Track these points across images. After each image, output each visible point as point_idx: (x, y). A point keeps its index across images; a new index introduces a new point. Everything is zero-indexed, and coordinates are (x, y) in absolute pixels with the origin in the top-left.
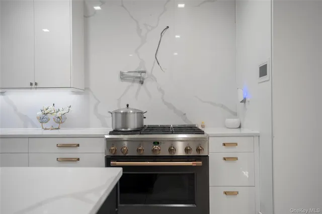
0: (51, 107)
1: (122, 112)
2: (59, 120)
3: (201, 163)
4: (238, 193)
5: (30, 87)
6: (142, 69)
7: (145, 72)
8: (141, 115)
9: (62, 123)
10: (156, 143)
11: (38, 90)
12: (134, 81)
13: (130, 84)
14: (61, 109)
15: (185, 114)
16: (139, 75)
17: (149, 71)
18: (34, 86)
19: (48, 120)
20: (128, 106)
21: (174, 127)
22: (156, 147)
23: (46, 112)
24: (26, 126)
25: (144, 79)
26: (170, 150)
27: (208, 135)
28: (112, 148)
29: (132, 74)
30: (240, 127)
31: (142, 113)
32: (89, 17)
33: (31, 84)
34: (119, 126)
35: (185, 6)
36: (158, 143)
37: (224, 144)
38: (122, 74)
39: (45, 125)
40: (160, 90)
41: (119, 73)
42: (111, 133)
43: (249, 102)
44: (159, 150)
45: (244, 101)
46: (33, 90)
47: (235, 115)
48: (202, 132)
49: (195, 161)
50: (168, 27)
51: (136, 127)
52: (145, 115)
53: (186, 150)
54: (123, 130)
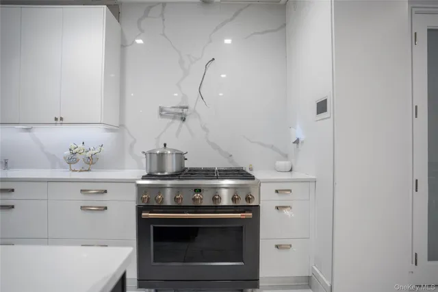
0: (80, 145)
1: (158, 152)
2: (89, 160)
3: (251, 214)
4: (291, 246)
5: (55, 122)
6: (184, 105)
7: (187, 108)
8: (181, 157)
9: (92, 163)
10: (198, 190)
11: (63, 126)
12: (174, 118)
13: (171, 120)
14: (92, 148)
15: (231, 156)
16: (180, 111)
17: (191, 106)
18: (59, 120)
19: (77, 161)
20: (165, 145)
21: (219, 170)
22: (197, 196)
23: (74, 151)
24: (53, 167)
25: (186, 115)
26: (214, 199)
27: (259, 181)
28: (144, 196)
29: (173, 110)
30: (291, 170)
31: (182, 154)
32: (127, 46)
33: (56, 119)
34: (154, 170)
35: (232, 42)
36: (200, 191)
37: (277, 191)
38: (161, 110)
39: (73, 166)
40: (205, 129)
41: (158, 109)
42: (144, 178)
43: (302, 142)
44: (201, 199)
45: (297, 142)
46: (58, 126)
47: (286, 157)
48: (252, 178)
49: (244, 212)
50: (214, 59)
51: (175, 171)
52: (186, 156)
53: (234, 199)
54: (159, 174)
